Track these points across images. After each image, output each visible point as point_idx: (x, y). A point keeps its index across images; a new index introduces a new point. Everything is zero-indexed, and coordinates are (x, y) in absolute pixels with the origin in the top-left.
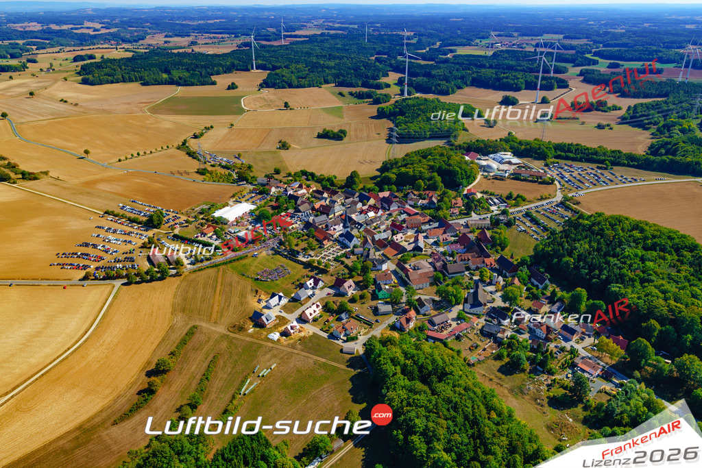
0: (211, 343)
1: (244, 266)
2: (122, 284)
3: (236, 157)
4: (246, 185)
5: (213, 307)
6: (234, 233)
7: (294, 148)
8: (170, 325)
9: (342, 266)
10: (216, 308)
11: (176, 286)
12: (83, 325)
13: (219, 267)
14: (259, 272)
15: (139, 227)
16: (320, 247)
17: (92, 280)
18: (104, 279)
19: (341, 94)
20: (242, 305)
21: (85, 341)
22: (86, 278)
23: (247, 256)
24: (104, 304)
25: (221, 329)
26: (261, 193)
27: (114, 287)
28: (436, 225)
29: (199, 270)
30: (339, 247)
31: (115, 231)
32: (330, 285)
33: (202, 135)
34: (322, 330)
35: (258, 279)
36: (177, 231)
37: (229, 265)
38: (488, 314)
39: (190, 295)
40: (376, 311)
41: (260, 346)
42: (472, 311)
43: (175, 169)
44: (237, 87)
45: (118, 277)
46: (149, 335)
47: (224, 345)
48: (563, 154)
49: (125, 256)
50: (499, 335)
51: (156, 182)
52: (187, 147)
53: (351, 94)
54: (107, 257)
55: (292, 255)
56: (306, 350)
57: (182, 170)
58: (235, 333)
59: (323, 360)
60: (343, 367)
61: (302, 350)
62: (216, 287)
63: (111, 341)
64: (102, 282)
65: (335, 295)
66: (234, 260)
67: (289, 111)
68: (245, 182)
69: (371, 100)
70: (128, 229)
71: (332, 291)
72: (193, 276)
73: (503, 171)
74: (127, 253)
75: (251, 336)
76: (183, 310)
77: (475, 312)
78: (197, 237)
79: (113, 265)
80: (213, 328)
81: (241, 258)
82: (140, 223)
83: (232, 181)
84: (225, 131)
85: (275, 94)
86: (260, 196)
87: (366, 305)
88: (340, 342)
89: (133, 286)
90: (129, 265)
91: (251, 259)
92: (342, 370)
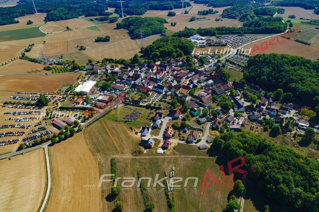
0: (129, 166)
1: (113, 115)
2: (49, 146)
3: (60, 58)
4: (80, 71)
5: (114, 144)
6: (95, 98)
7: (88, 49)
8: (98, 163)
9: (166, 103)
10: (117, 145)
11: (83, 137)
12: (41, 181)
13: (100, 120)
14: (124, 117)
15: (34, 108)
16: (148, 96)
17: (25, 148)
18: (34, 145)
19: (91, 20)
20: (129, 138)
21: (51, 191)
22: (20, 148)
23: (111, 110)
24: (46, 162)
25: (128, 156)
26: (92, 74)
27: (44, 149)
28: (193, 73)
29: (90, 125)
30: (157, 94)
31: (19, 114)
32: (167, 115)
33: (30, 49)
34: (180, 140)
35: (127, 121)
36: (60, 105)
37: (105, 117)
38: (246, 110)
39: (95, 140)
40: (199, 122)
41: (157, 159)
42: (239, 111)
43: (30, 70)
44: (32, 23)
45: (42, 142)
46: (90, 173)
47: (137, 165)
48: (221, 32)
49: (37, 127)
50: (259, 119)
51: (24, 79)
52: (26, 57)
53: (96, 19)
54: (26, 131)
55: (136, 103)
56: (182, 154)
57: (34, 70)
58: (138, 156)
59: (195, 157)
60: (207, 157)
61: (180, 155)
62: (107, 132)
63: (69, 186)
64: (33, 148)
65: (173, 119)
66: (106, 114)
67: (70, 31)
68: (78, 70)
69: (109, 21)
70: (28, 111)
71: (170, 118)
72: (89, 129)
73: (201, 43)
74: (37, 125)
75: (147, 155)
76: (98, 151)
77: (240, 111)
78: (74, 106)
79: (34, 135)
80: (124, 157)
81: (108, 112)
82: (33, 105)
83: (69, 71)
84: (42, 46)
85: (56, 24)
86: (94, 76)
87: (191, 121)
88: (194, 144)
89: (56, 145)
90: (44, 132)
91: (114, 111)
92: (208, 159)
